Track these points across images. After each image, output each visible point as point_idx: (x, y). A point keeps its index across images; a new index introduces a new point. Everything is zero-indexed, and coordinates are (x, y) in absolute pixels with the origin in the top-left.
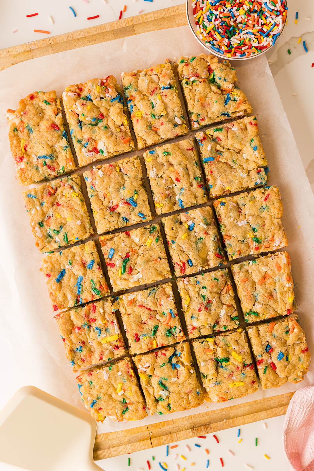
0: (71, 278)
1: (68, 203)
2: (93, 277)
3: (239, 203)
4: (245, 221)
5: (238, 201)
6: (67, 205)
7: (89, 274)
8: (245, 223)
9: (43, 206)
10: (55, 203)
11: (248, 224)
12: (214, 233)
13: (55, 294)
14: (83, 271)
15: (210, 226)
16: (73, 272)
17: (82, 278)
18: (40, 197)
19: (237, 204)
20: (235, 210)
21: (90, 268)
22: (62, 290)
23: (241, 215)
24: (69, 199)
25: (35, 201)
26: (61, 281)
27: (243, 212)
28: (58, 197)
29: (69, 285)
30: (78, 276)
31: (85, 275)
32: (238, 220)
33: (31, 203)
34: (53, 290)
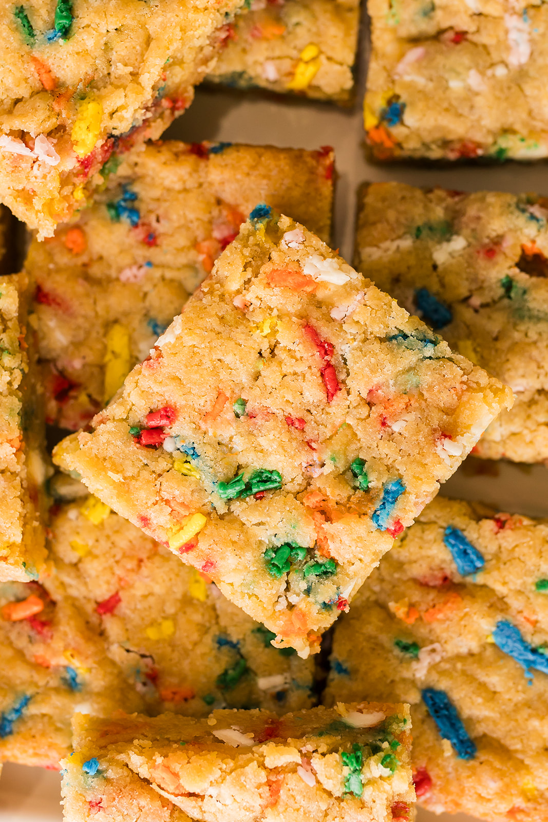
0: (482, 676)
1: (125, 556)
2: (528, 573)
3: (413, 30)
4: (512, 22)
5: (404, 32)
6: (131, 565)
7: (505, 583)
8: (525, 26)
9: (84, 684)
10: (94, 619)
11: (532, 12)
12: (506, 209)
13: (524, 794)
14: (476, 607)
15: (465, 219)
16: (459, 657)
17: (507, 628)
18: (36, 677)
19: (415, 41)
20: (440, 60)
21: (479, 564)
22: (523, 752)
23: (475, 38)
24: (104, 545)
25: (45, 709)
26: (473, 735)
27: (463, 23)
28: (73, 592)
29: (509, 707)
30: (491, 639)
31: (498, 604)
32: (495, 56)
33: (44, 734)
34: (502, 794)
